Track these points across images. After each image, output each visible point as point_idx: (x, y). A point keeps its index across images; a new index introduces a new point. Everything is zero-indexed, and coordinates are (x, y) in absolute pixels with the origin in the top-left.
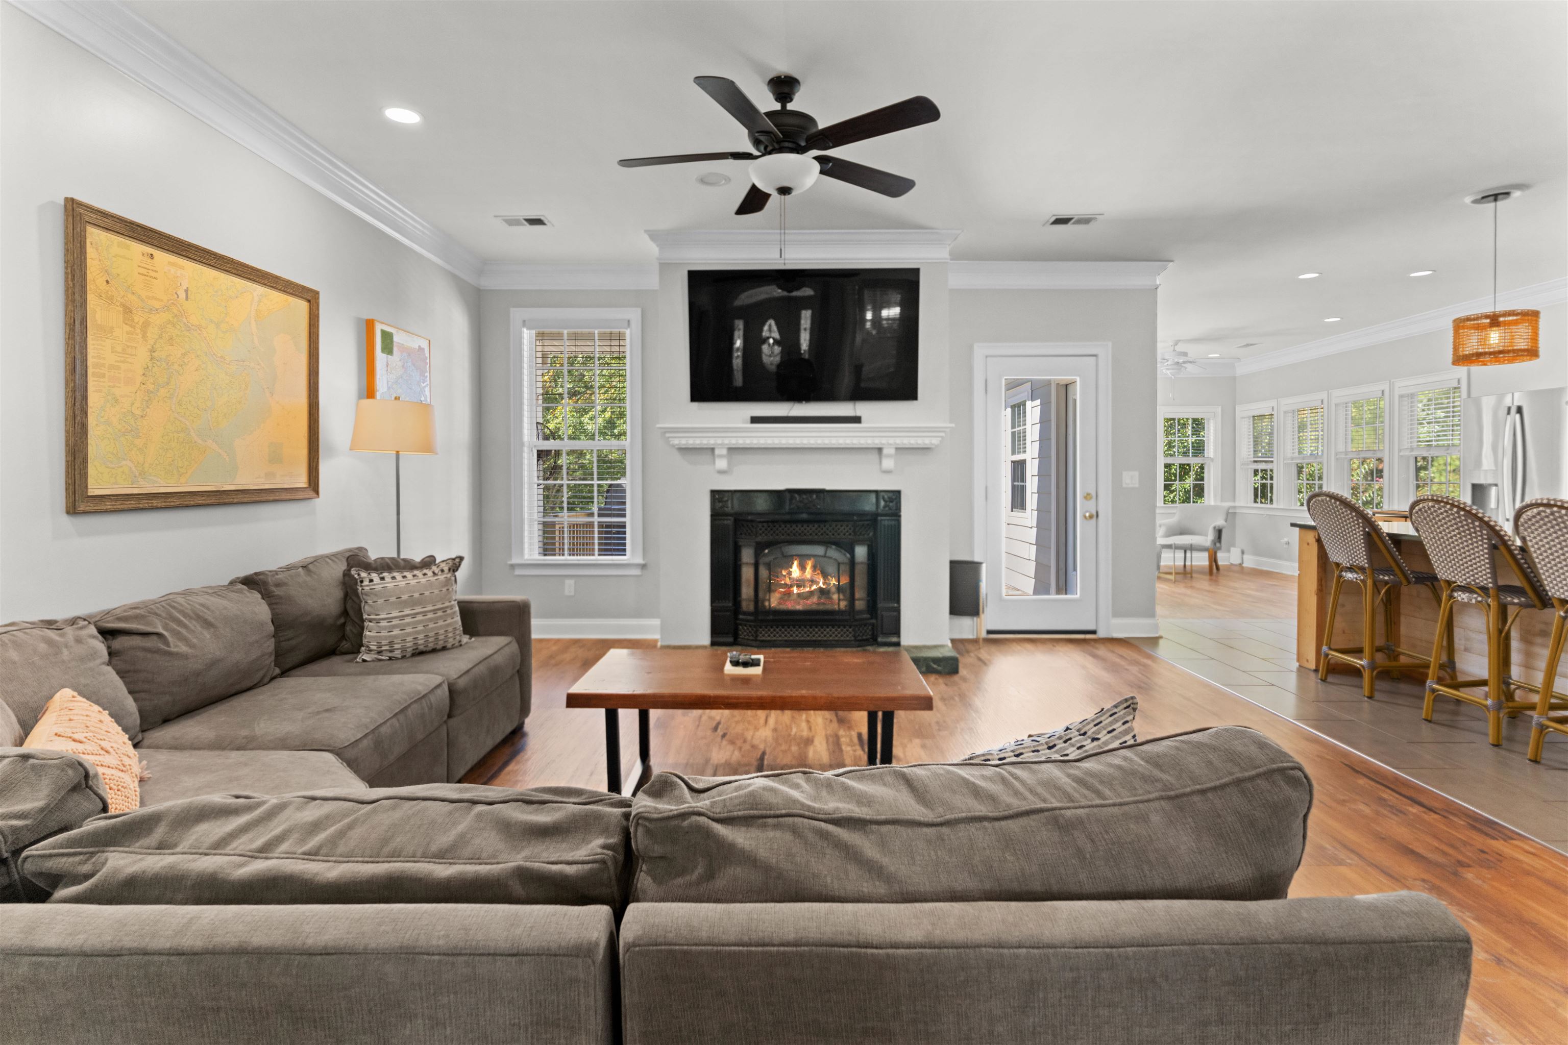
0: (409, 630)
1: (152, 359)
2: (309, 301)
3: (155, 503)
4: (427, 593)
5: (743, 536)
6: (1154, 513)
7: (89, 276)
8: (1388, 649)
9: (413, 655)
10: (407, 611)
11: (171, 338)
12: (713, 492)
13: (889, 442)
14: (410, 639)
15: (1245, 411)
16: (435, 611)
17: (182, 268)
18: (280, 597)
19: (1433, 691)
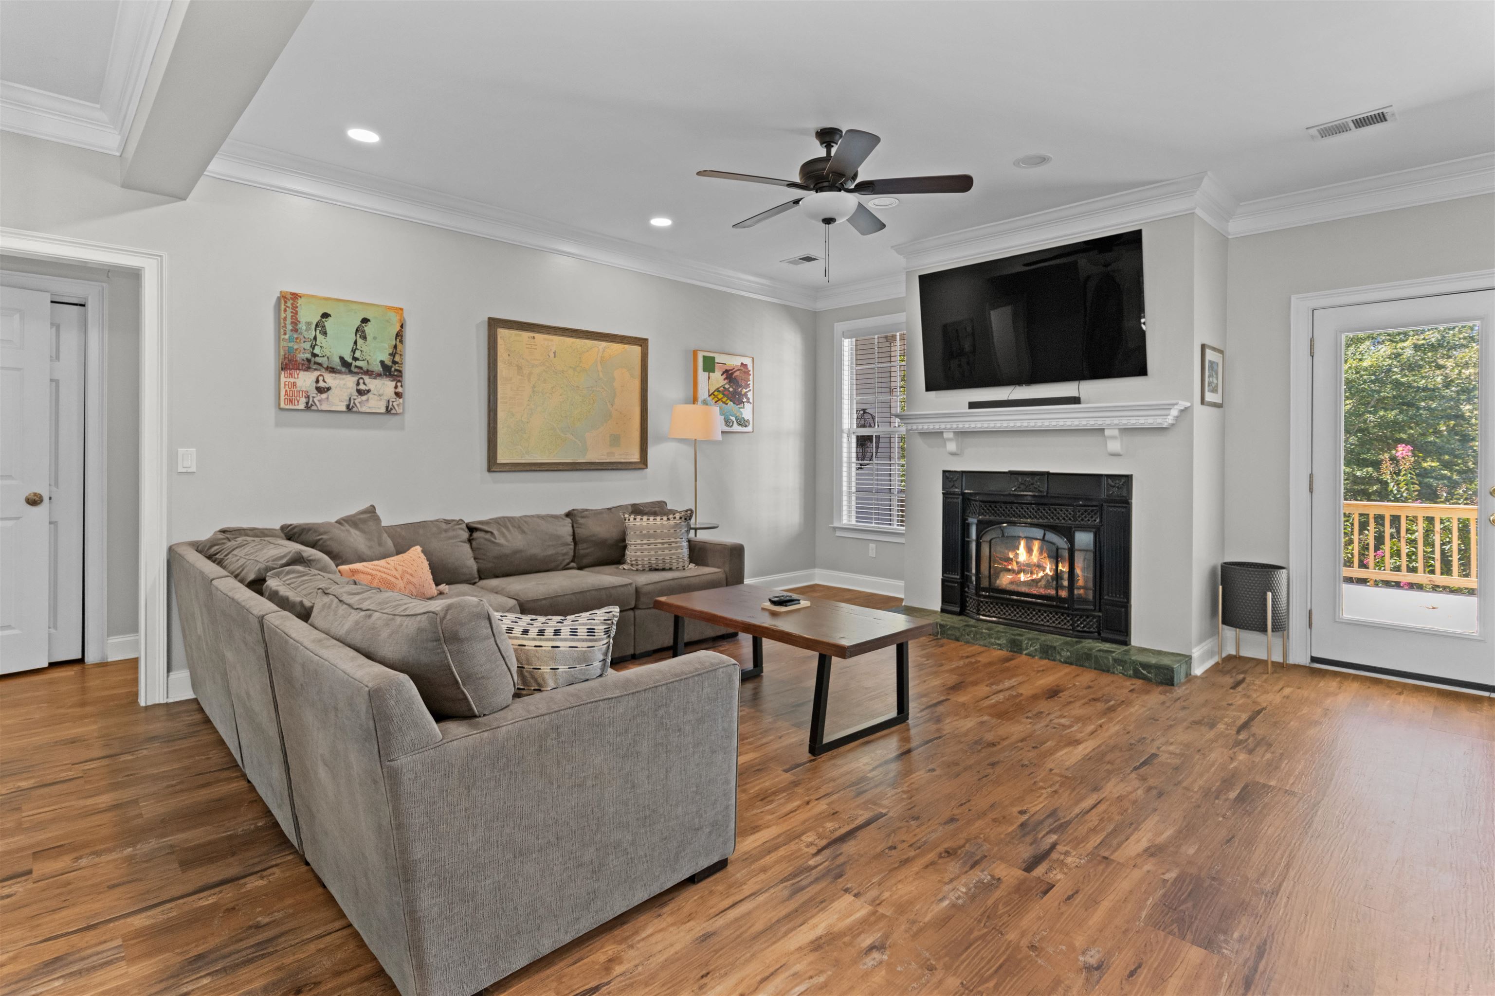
0: (646, 553)
1: (533, 392)
2: (641, 346)
3: (533, 468)
4: (659, 531)
5: (970, 515)
7: (499, 354)
9: (651, 570)
10: (645, 541)
11: (545, 380)
12: (944, 472)
13: (1111, 422)
14: (646, 559)
16: (663, 544)
17: (552, 340)
18: (581, 524)
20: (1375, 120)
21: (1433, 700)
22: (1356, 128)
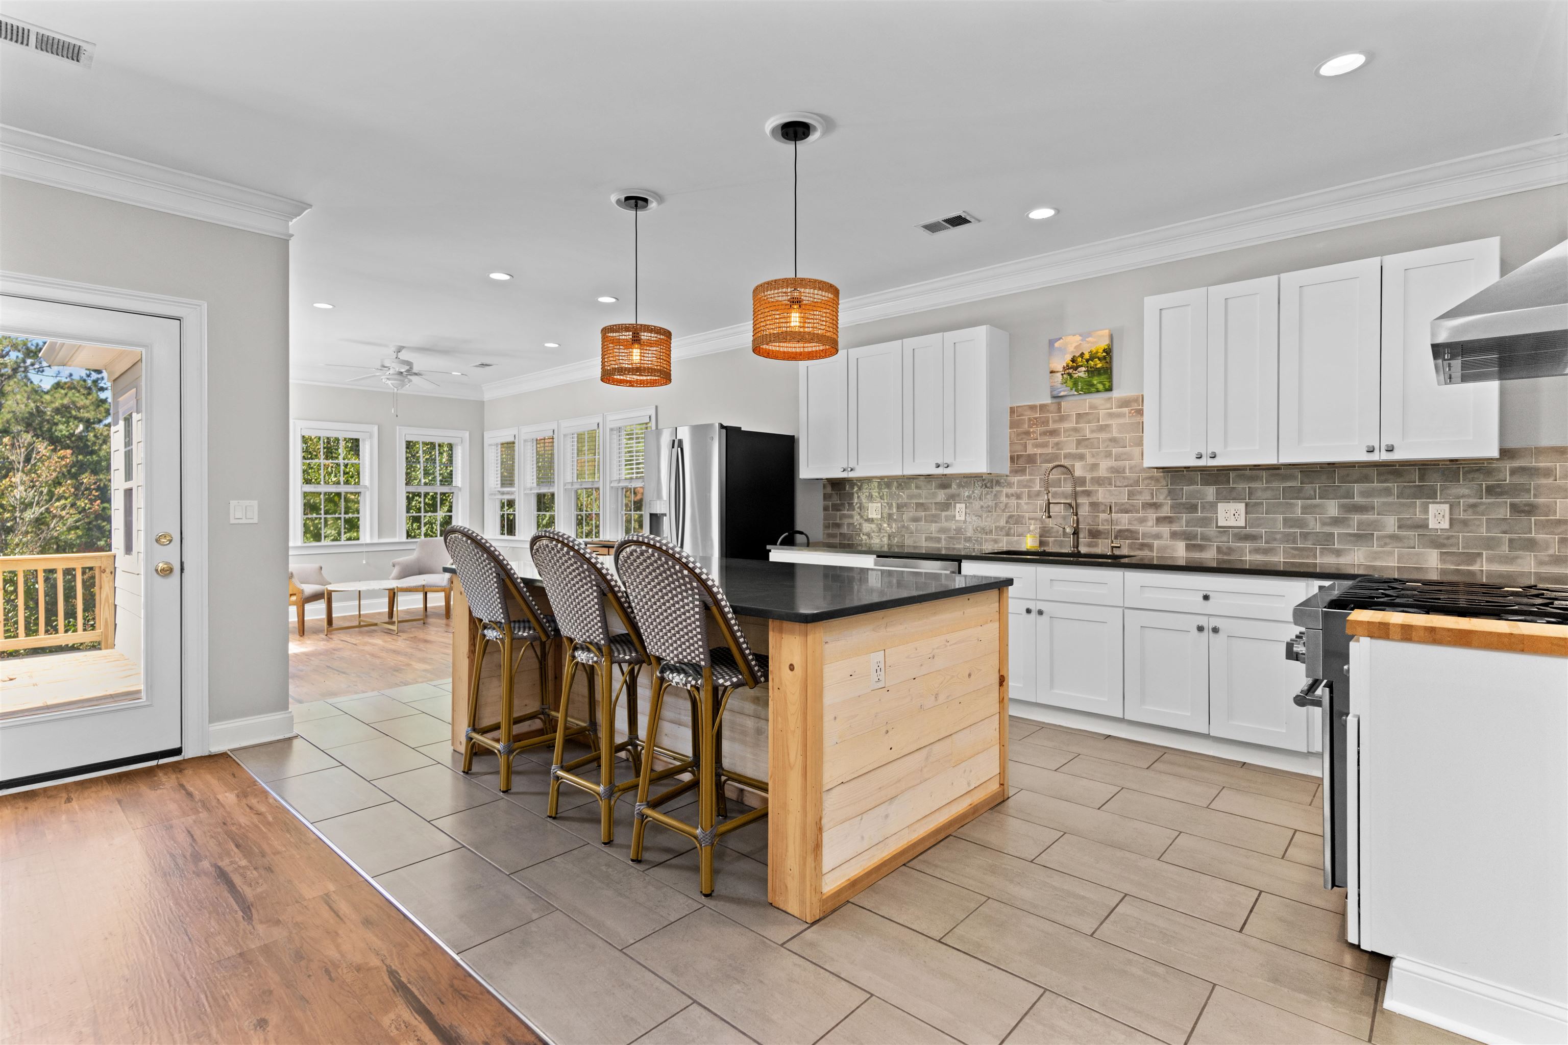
6: (287, 556)
8: (543, 713)
15: (495, 437)
19: (558, 778)
20: (49, 46)
21: (107, 792)
22: (36, 47)
